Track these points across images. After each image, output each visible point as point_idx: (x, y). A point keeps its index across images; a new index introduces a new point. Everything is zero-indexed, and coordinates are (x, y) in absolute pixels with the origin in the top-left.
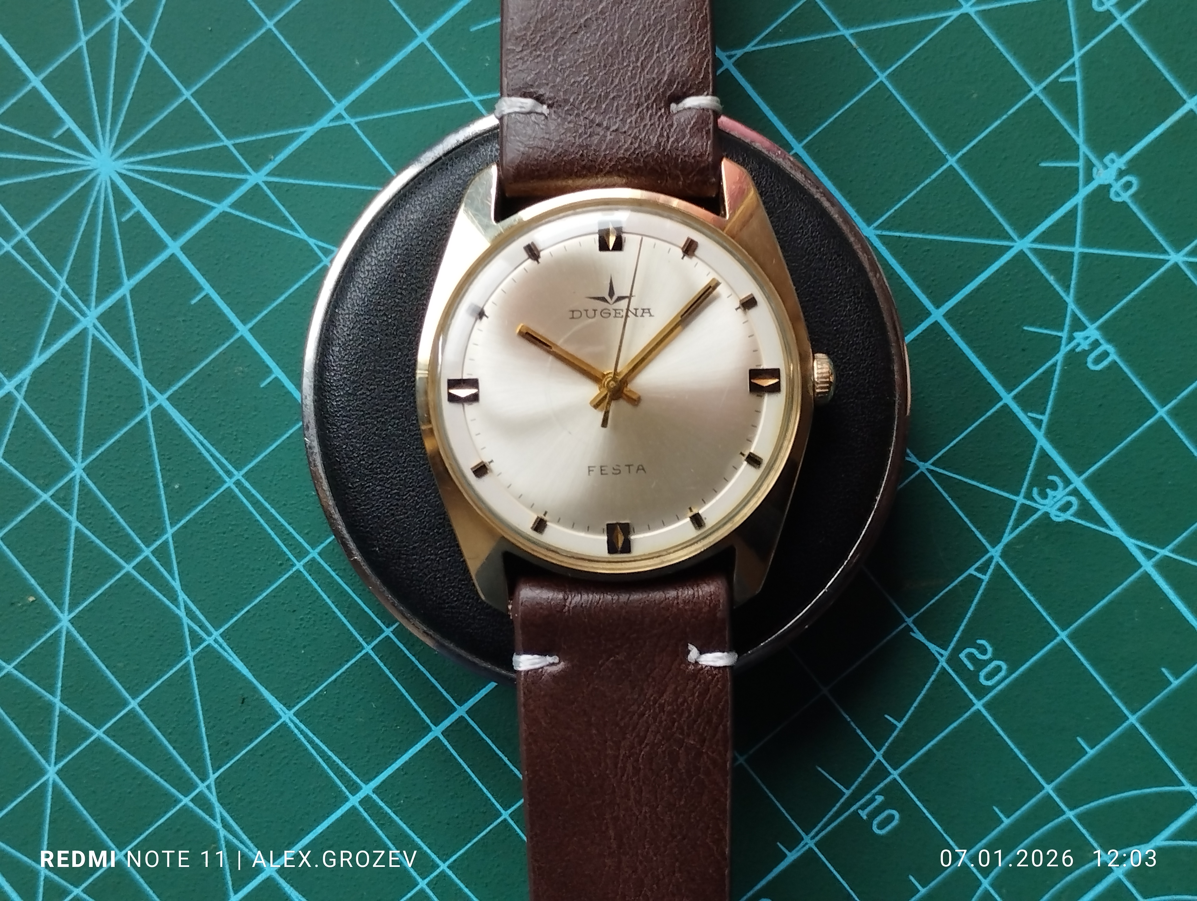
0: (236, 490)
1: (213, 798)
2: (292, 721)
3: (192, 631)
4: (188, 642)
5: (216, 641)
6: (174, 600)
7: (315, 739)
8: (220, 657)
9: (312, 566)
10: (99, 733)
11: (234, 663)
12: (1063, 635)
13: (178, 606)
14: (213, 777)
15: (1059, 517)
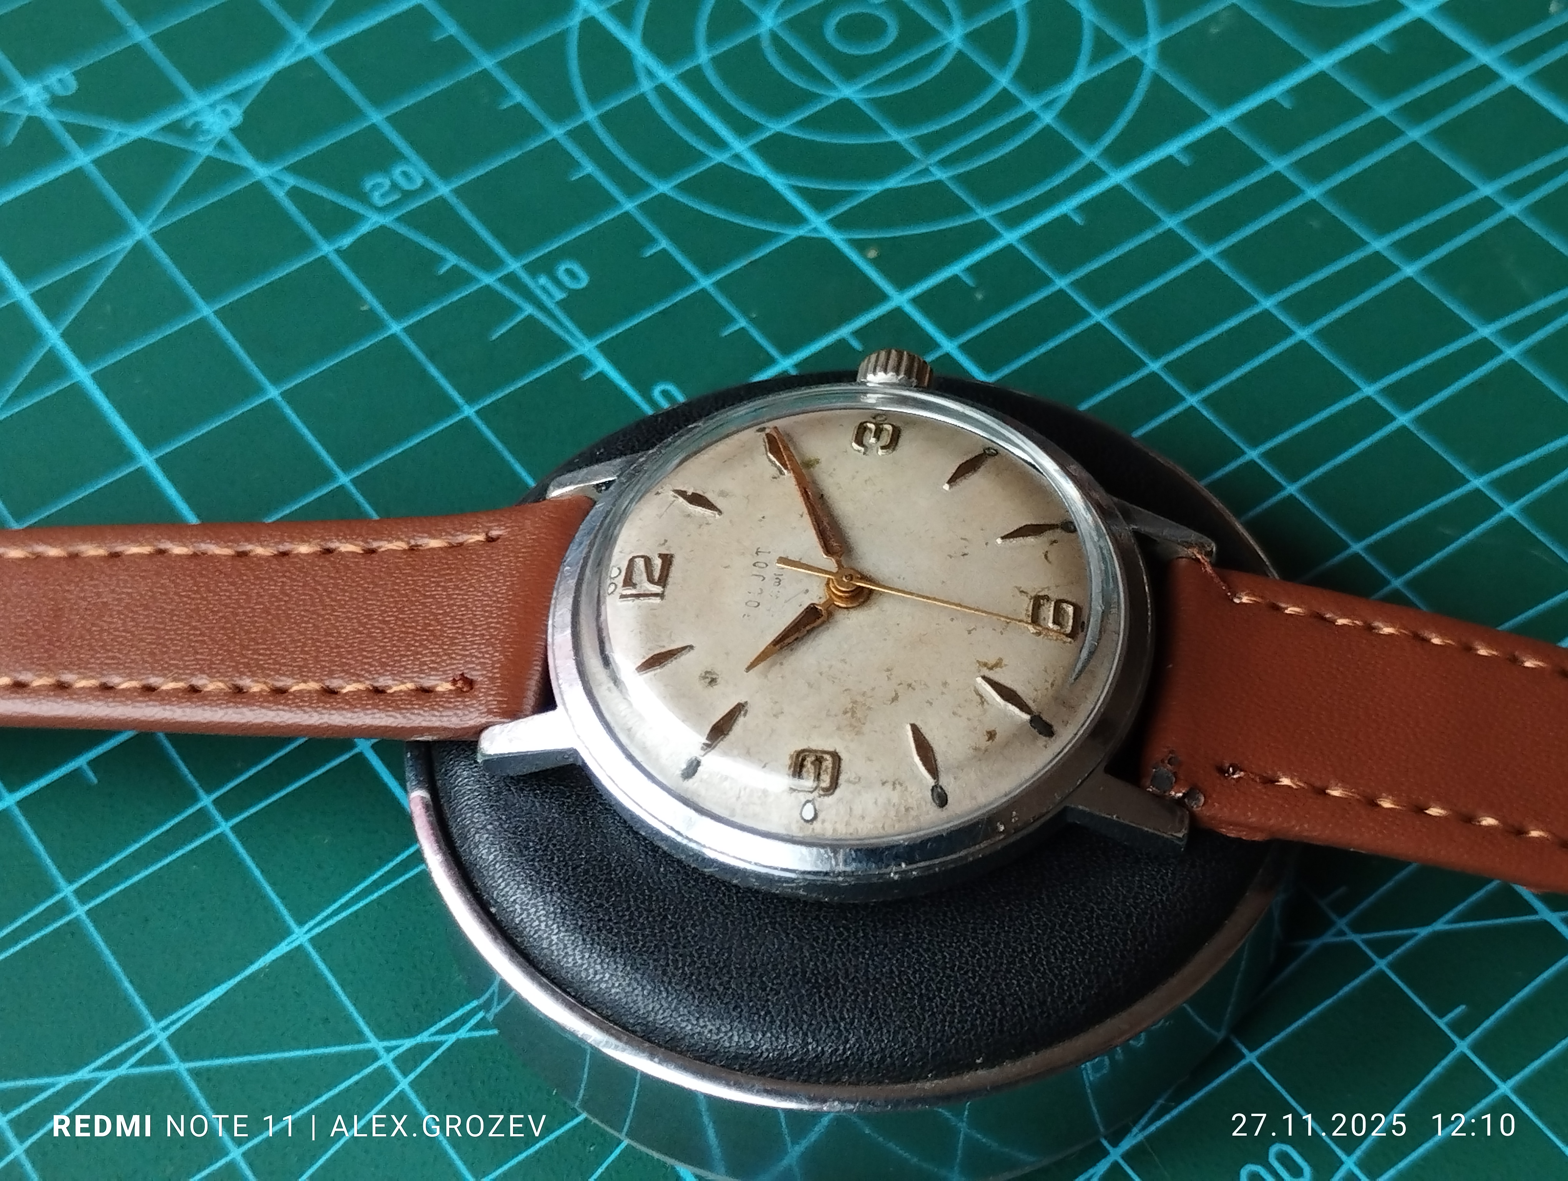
2: (309, 931)
4: (156, 1068)
5: (164, 1029)
6: (89, 1083)
8: (188, 1025)
9: (85, 894)
11: (204, 1006)
12: (376, 118)
13: (99, 1080)
14: (374, 1043)
15: (237, 119)
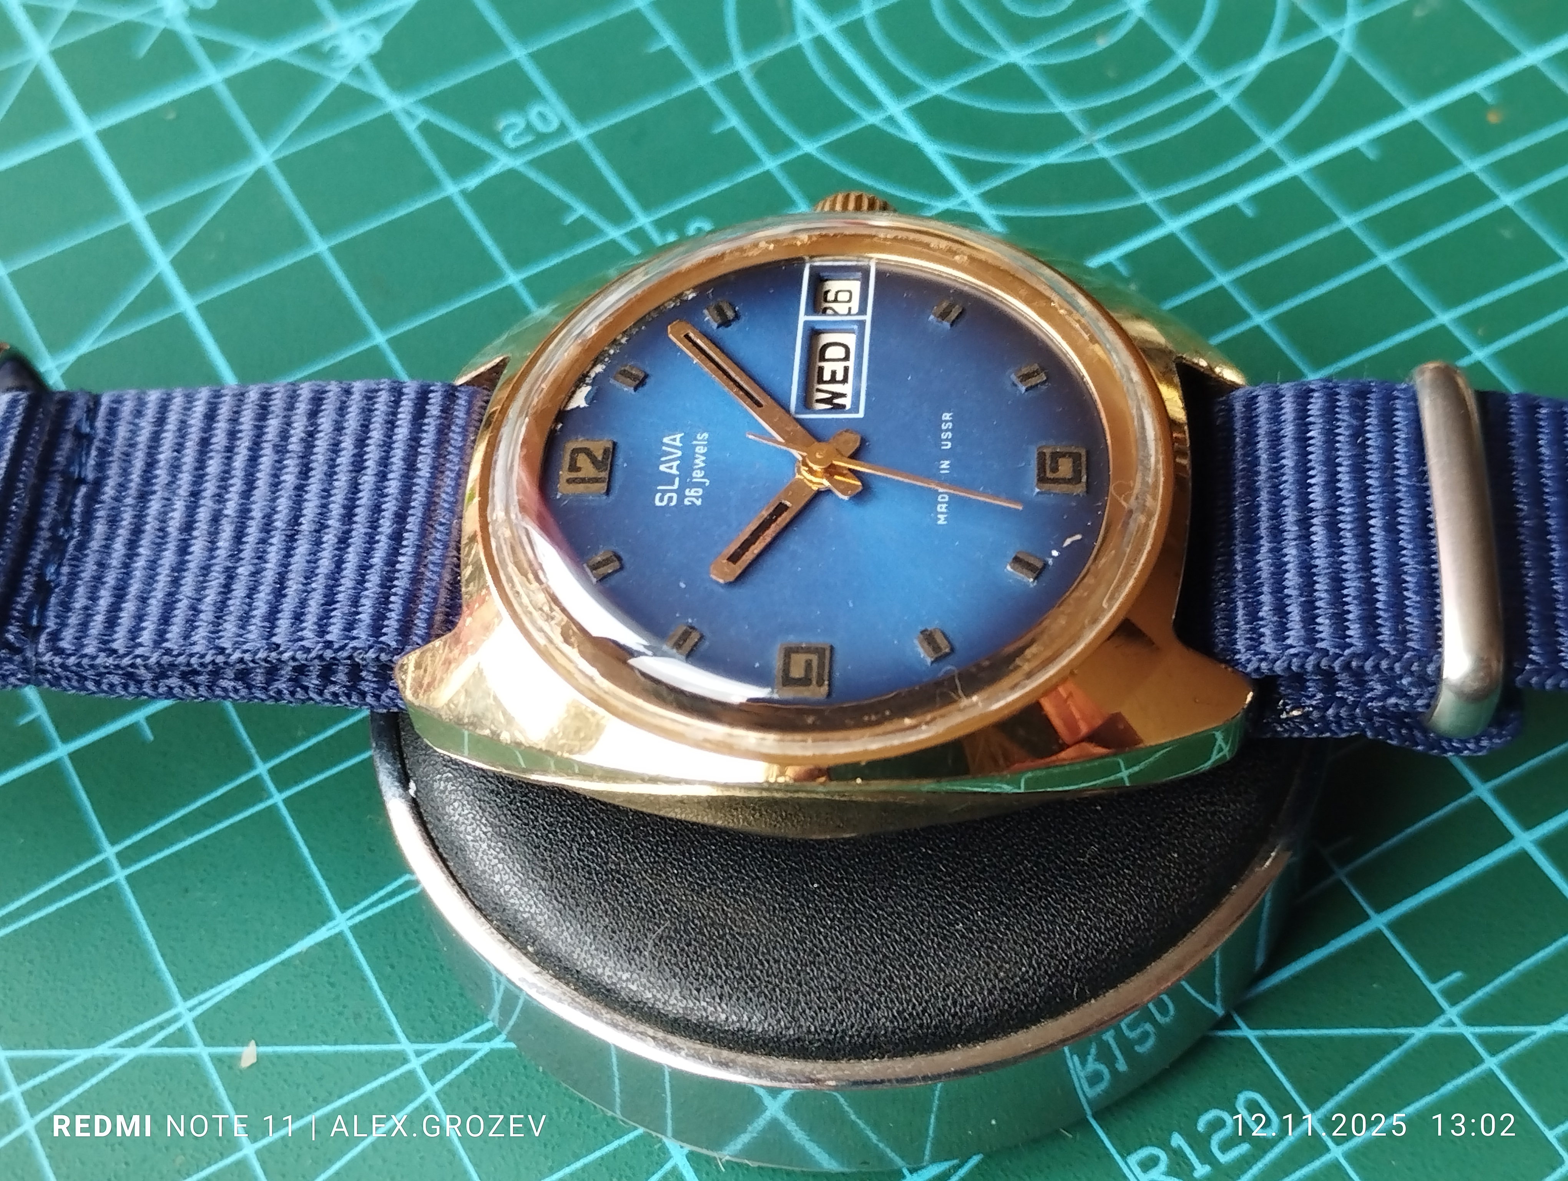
1: (440, 1048)
2: (352, 917)
3: (166, 1043)
5: (191, 1010)
6: (106, 1061)
7: (389, 888)
8: (217, 1007)
9: (127, 857)
11: (233, 989)
12: (519, 54)
13: (117, 1058)
14: (405, 1045)
15: (375, 46)
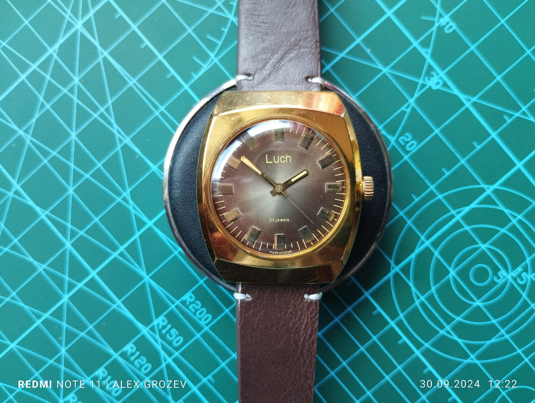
0: (134, 87)
1: (129, 198)
3: (120, 139)
4: (118, 142)
5: (128, 141)
6: (113, 127)
8: (130, 148)
9: (162, 113)
10: (87, 176)
11: (135, 150)
12: (437, 131)
13: (114, 129)
14: (129, 190)
15: (435, 87)
